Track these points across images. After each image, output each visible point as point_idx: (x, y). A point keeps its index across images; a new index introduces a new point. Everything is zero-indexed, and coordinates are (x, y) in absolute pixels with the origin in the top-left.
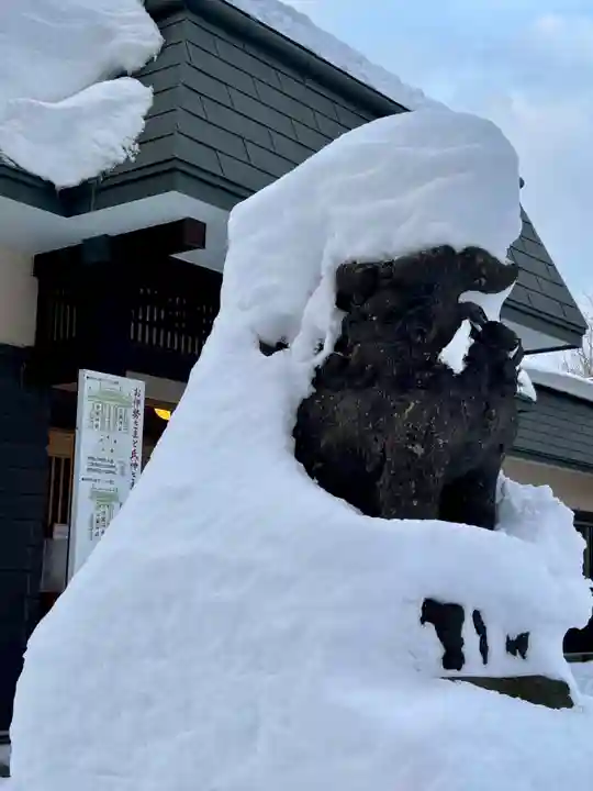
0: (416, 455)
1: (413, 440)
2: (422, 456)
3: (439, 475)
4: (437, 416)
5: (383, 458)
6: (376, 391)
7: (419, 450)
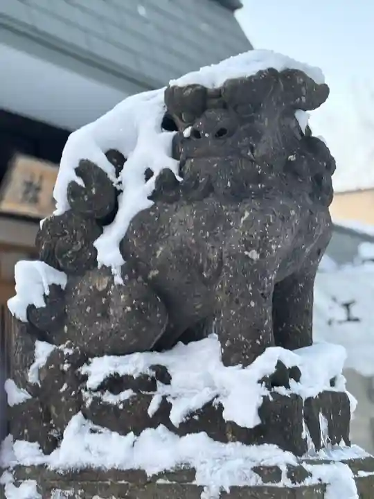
0: (252, 260)
1: (249, 247)
2: (258, 261)
3: (272, 277)
4: (270, 224)
5: (221, 263)
6: (211, 202)
7: (254, 255)
